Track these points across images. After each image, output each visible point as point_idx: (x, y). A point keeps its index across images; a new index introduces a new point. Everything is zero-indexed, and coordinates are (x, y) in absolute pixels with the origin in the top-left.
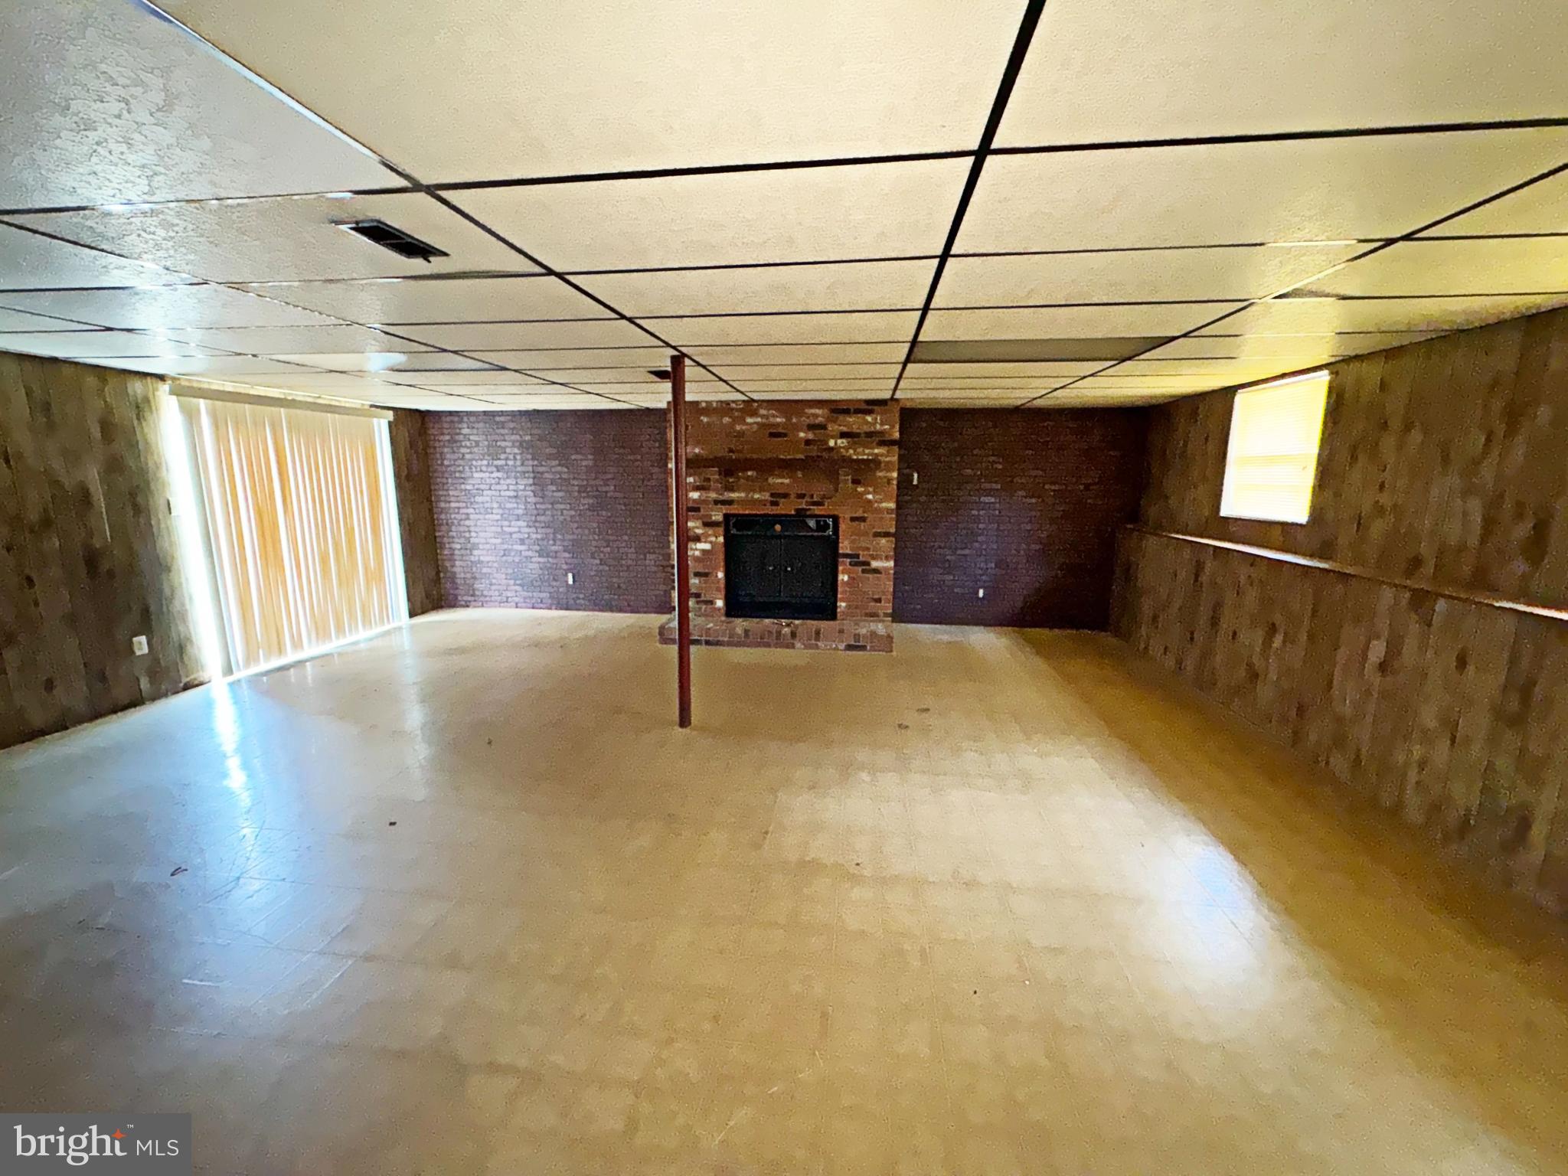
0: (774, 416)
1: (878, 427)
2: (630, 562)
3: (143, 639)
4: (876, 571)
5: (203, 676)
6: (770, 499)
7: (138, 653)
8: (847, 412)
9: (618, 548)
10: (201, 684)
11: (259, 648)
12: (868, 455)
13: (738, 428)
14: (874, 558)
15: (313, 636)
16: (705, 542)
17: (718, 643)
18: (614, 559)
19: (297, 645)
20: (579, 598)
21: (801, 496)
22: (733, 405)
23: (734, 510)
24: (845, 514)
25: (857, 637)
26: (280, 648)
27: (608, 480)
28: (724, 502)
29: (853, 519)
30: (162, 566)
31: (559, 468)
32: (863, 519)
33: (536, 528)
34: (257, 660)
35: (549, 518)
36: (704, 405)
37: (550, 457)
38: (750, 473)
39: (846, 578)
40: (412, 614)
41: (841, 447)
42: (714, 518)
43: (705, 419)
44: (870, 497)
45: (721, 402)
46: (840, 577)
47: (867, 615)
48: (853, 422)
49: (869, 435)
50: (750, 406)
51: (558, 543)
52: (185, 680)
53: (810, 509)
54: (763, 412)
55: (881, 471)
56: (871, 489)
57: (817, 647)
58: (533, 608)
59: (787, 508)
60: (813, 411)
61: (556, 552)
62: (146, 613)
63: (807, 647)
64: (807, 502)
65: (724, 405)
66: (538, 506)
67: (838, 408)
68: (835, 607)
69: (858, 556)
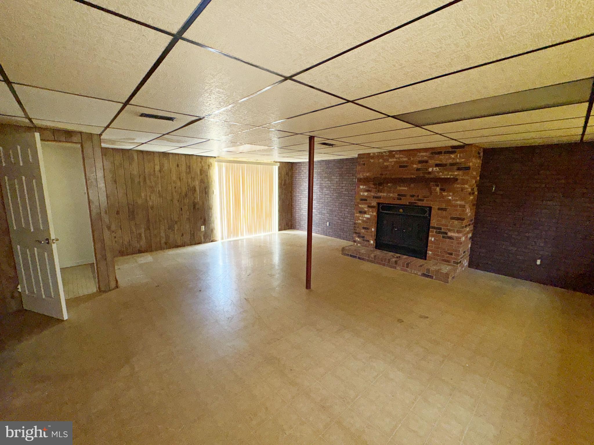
0: (402, 158)
1: (458, 160)
2: (348, 220)
3: (203, 227)
4: (450, 238)
5: (216, 239)
6: (397, 197)
7: (202, 230)
8: (440, 153)
9: (345, 214)
10: (216, 241)
11: (231, 233)
12: (451, 175)
13: (385, 164)
14: (450, 230)
15: (247, 232)
16: (368, 214)
17: (363, 259)
18: (343, 218)
19: (242, 235)
20: (330, 232)
21: (412, 196)
22: (384, 154)
23: (381, 201)
24: (435, 207)
25: (428, 270)
26: (237, 234)
27: (343, 186)
28: (377, 197)
29: (439, 209)
30: (210, 208)
31: (328, 182)
32: (445, 210)
33: (319, 204)
34: (231, 237)
35: (323, 201)
36: (372, 154)
37: (325, 177)
38: (389, 184)
39: (433, 239)
40: (280, 230)
41: (435, 172)
42: (372, 204)
43: (372, 161)
44: (450, 198)
45: (379, 152)
46: (430, 238)
47: (443, 260)
48: (444, 159)
49: (452, 165)
50: (391, 154)
51: (326, 210)
52: (212, 239)
53: (415, 203)
54: (397, 156)
55: (458, 184)
56: (451, 194)
57: (406, 271)
58: (316, 233)
59: (405, 201)
60: (422, 154)
61: (324, 213)
62: (205, 220)
63: (402, 270)
64: (414, 199)
65: (380, 154)
66: (320, 196)
67: (436, 152)
68: (426, 253)
69: (441, 229)
